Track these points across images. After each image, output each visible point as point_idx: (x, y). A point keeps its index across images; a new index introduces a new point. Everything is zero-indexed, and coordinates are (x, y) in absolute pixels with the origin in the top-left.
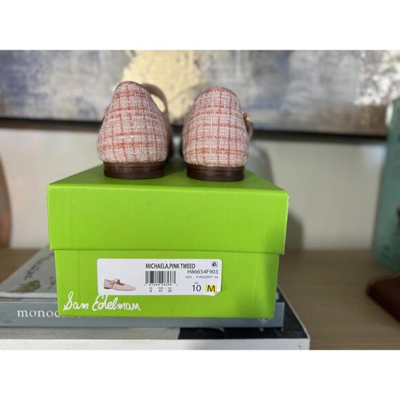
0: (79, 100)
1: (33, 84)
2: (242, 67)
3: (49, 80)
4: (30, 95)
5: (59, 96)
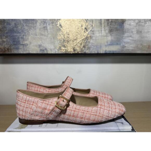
0: (40, 46)
1: (22, 40)
2: (104, 29)
3: (28, 38)
4: (21, 44)
5: (32, 44)
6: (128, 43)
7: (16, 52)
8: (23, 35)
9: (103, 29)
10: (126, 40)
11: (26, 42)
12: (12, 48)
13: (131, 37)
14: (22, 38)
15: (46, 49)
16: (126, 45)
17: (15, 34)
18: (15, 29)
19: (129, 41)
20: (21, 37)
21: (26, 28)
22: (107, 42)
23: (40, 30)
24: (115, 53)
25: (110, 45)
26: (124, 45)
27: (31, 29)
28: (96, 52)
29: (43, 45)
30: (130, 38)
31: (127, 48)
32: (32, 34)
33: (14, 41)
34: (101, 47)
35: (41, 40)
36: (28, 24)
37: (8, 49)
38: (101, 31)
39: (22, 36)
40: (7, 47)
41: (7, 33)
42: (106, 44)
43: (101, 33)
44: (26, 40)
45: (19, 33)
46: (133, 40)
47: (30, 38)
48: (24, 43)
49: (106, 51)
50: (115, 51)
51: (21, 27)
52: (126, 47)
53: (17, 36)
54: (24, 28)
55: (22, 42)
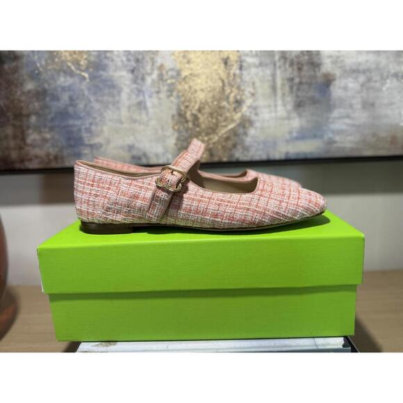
0: (131, 148)
1: (88, 135)
2: (283, 101)
3: (102, 131)
4: (86, 145)
5: (112, 145)
6: (340, 132)
9: (280, 102)
10: (337, 126)
11: (96, 140)
12: (65, 153)
13: (348, 117)
16: (337, 138)
18: (71, 110)
19: (344, 127)
21: (97, 106)
22: (290, 133)
26: (331, 138)
27: (107, 107)
28: (264, 157)
29: (137, 145)
30: (347, 121)
31: (339, 145)
32: (110, 120)
33: (69, 139)
34: (275, 144)
36: (100, 98)
37: (56, 158)
38: (276, 106)
39: (87, 126)
40: (54, 153)
41: (52, 120)
42: (288, 136)
44: (98, 135)
45: (80, 118)
46: (353, 125)
48: (92, 142)
53: (74, 126)
55: (89, 140)
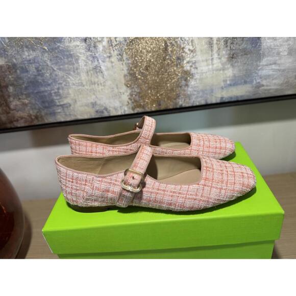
0: (94, 104)
1: (58, 98)
2: (219, 55)
3: (68, 94)
4: (58, 106)
5: (79, 104)
6: (267, 77)
7: (51, 120)
8: (58, 89)
9: (216, 56)
10: (265, 72)
11: (65, 101)
12: (43, 113)
13: (275, 63)
14: (57, 94)
15: (106, 109)
16: (264, 82)
17: (42, 89)
18: (40, 79)
19: (271, 73)
20: (55, 93)
21: (60, 73)
22: (225, 81)
23: (88, 75)
24: (240, 99)
25: (230, 85)
26: (259, 82)
27: (69, 74)
28: (203, 103)
29: (98, 102)
30: (274, 67)
31: (266, 88)
32: (74, 84)
33: (43, 102)
34: (212, 91)
35: (94, 94)
36: (61, 67)
37: (37, 117)
38: (212, 59)
39: (56, 91)
40: (34, 114)
41: (26, 88)
42: (222, 84)
43: (213, 64)
44: (66, 97)
45: (49, 85)
47: (70, 91)
48: (62, 103)
49: (222, 98)
50: (241, 96)
51: (51, 74)
52: (263, 86)
53: (46, 91)
54: (56, 75)
55: (59, 102)
